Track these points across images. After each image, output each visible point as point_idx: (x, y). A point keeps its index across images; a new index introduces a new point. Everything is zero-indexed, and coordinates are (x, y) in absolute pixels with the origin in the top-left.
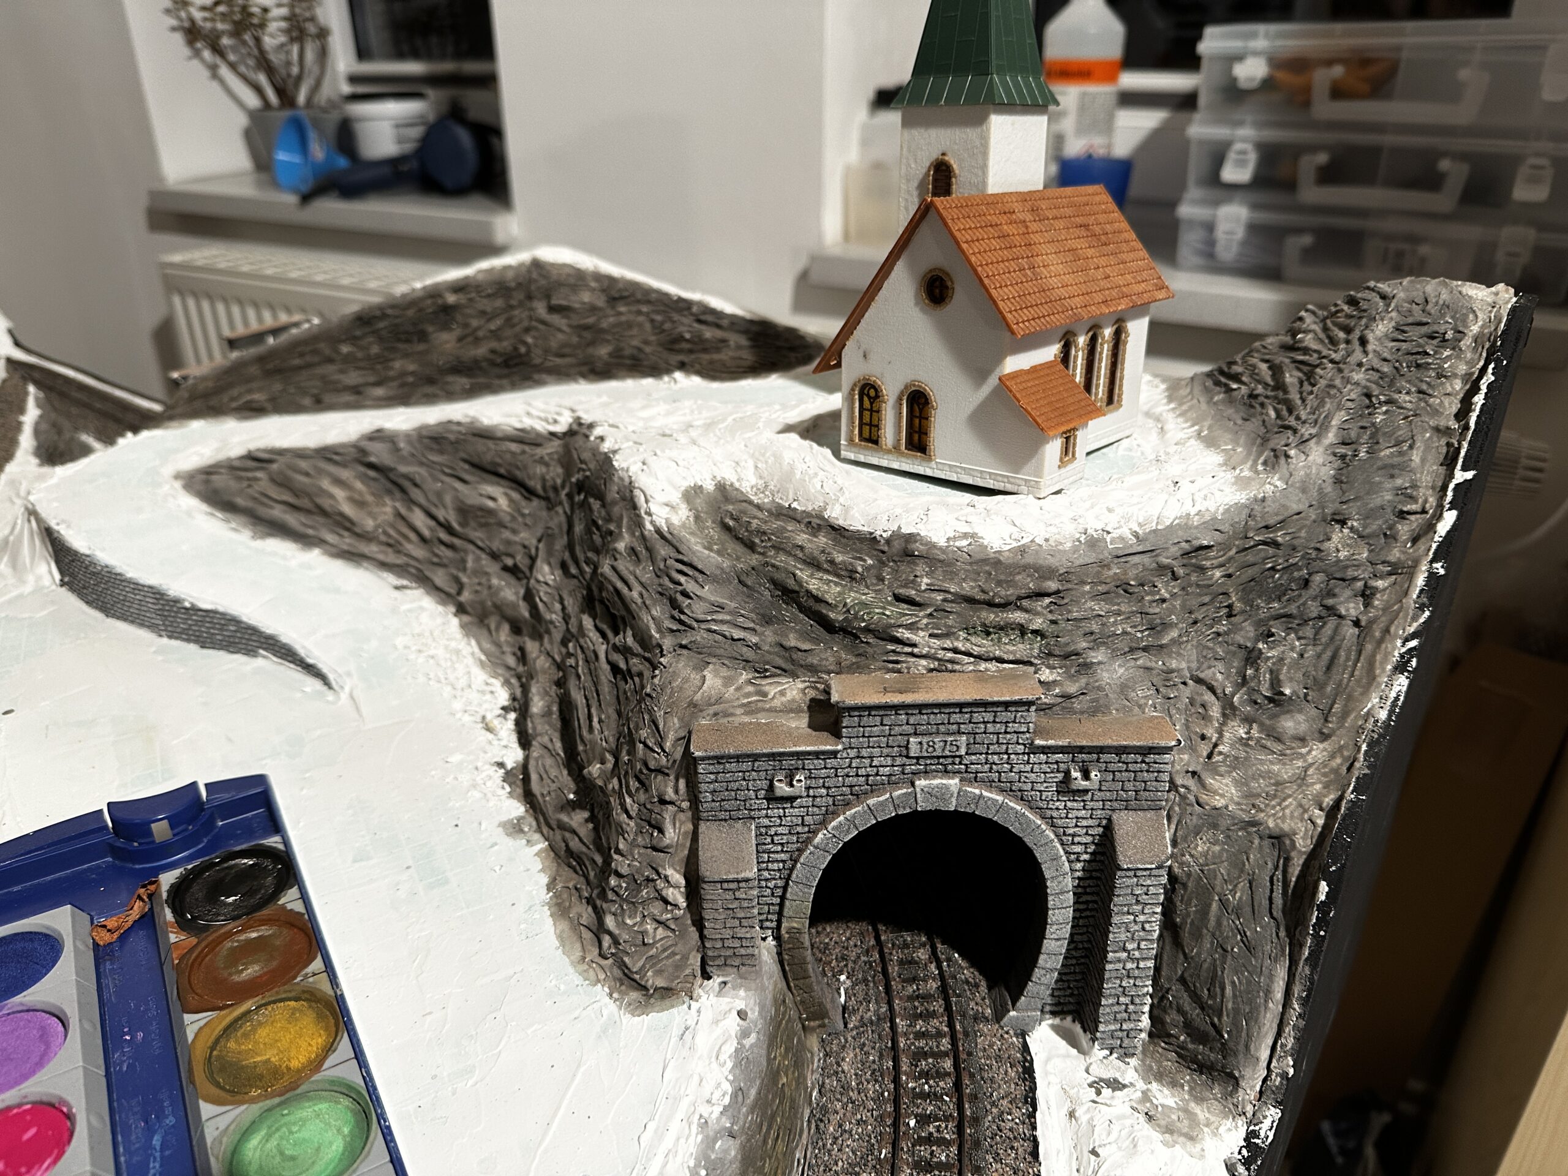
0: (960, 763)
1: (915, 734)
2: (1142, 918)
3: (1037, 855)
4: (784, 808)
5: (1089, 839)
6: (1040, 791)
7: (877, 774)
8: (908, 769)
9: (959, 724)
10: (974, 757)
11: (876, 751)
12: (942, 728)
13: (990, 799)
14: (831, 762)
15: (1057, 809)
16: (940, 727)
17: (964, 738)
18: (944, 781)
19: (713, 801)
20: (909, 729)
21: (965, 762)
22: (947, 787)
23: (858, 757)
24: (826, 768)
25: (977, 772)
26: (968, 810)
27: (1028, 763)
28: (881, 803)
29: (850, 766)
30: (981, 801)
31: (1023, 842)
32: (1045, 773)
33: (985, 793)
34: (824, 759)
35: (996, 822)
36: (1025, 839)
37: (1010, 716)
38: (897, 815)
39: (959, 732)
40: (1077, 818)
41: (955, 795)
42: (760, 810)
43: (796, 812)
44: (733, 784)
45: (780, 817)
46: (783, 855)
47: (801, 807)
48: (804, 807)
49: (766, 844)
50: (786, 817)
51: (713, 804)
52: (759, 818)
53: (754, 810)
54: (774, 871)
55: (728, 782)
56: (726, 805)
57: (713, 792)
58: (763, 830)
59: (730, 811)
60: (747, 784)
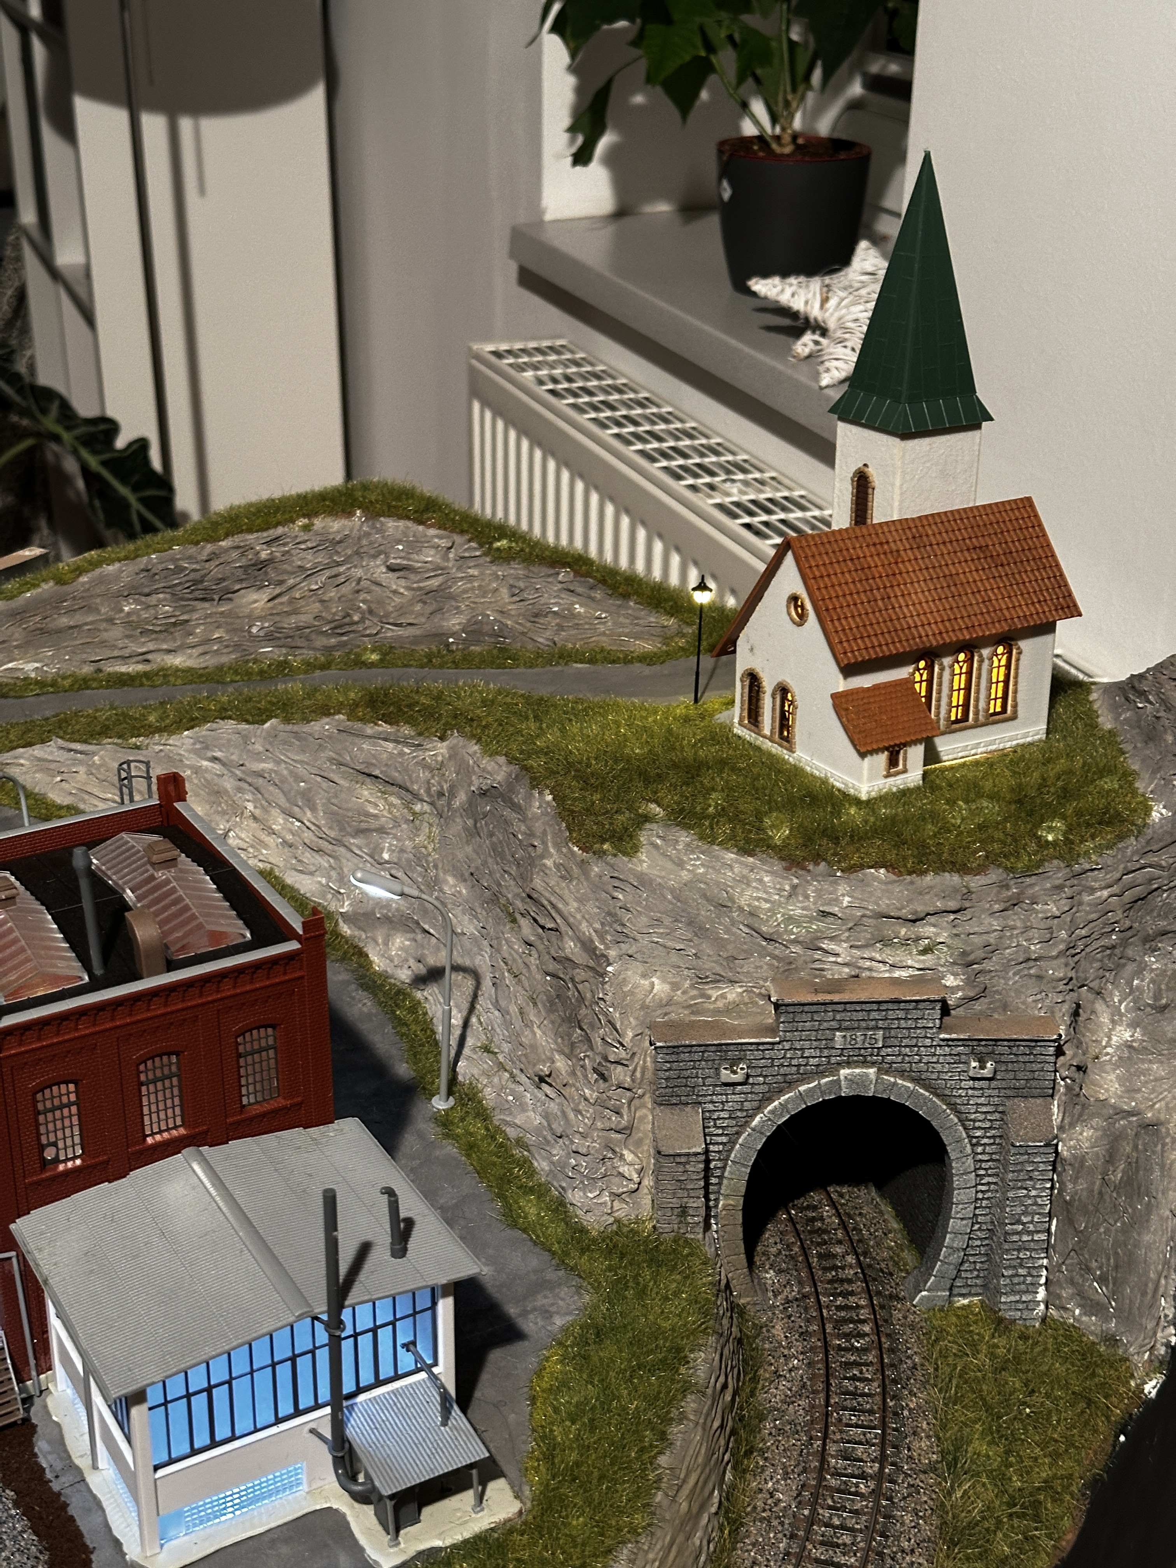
0: (878, 1055)
1: (838, 1029)
2: (1034, 1193)
3: (944, 1138)
4: (727, 1095)
5: (988, 1124)
6: (945, 1080)
7: (807, 1064)
8: (833, 1060)
9: (877, 1020)
10: (889, 1049)
11: (807, 1044)
12: (863, 1024)
13: (903, 1086)
14: (769, 1054)
15: (961, 1097)
16: (861, 1022)
17: (881, 1032)
18: (864, 1071)
19: (667, 1087)
20: (834, 1024)
21: (882, 1053)
22: (867, 1075)
23: (792, 1049)
24: (764, 1058)
25: (892, 1063)
26: (885, 1096)
27: (935, 1055)
28: (810, 1089)
29: (784, 1057)
30: (896, 1089)
31: (932, 1125)
32: (949, 1064)
33: (900, 1082)
34: (761, 1050)
35: (908, 1107)
37: (919, 1014)
38: (823, 1100)
39: (877, 1028)
40: (977, 1104)
41: (874, 1083)
42: (705, 1096)
43: (737, 1098)
44: (684, 1072)
45: (722, 1103)
46: (723, 1137)
47: (742, 1094)
48: (744, 1093)
49: (709, 1127)
50: (728, 1102)
51: (667, 1090)
52: (705, 1103)
53: (701, 1096)
54: (715, 1152)
55: (681, 1070)
56: (678, 1091)
57: (668, 1079)
58: (708, 1114)
59: (681, 1096)
60: (697, 1072)
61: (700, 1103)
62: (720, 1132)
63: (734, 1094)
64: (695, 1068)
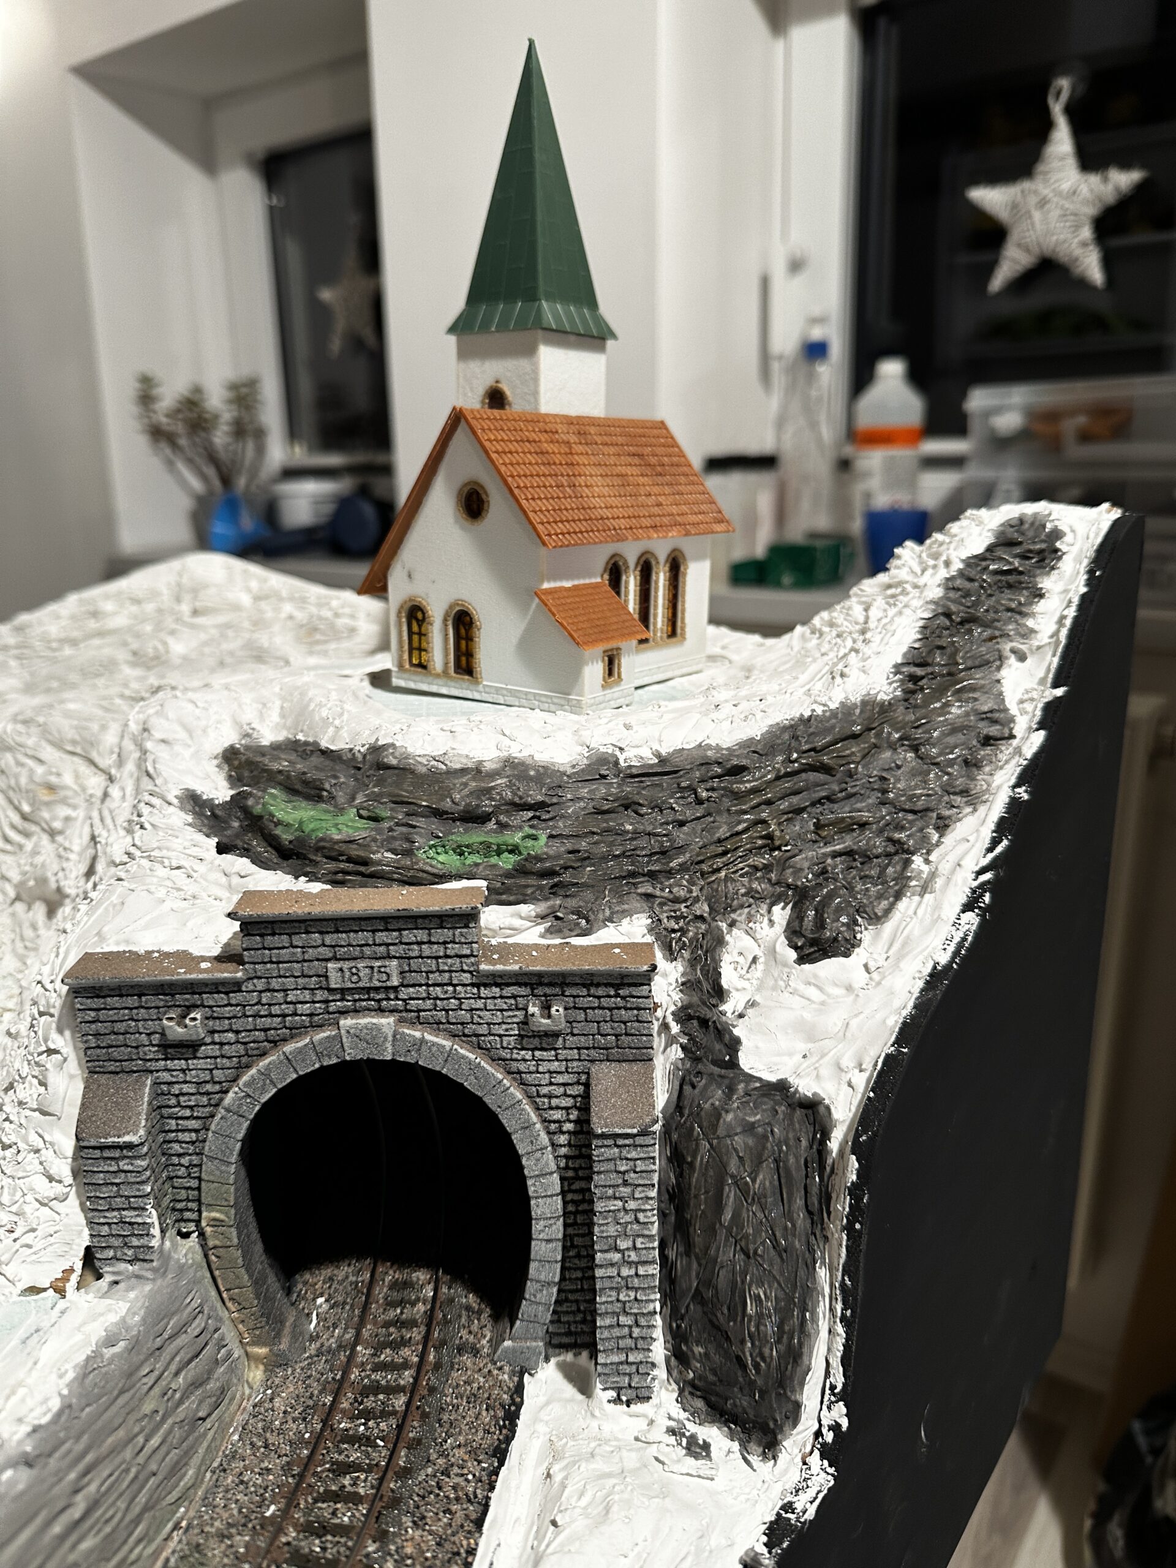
0: (397, 999)
1: (335, 958)
2: (632, 1205)
3: (504, 1121)
4: (187, 1059)
5: (568, 1102)
6: (500, 1036)
7: (295, 1014)
8: (333, 1007)
9: (388, 945)
10: (411, 990)
11: (289, 982)
12: (367, 951)
13: (434, 1044)
14: (235, 998)
15: (525, 1060)
16: (364, 949)
17: (395, 963)
18: (374, 1021)
19: (98, 1047)
20: (326, 952)
21: (402, 996)
22: (378, 1028)
23: (269, 990)
24: (229, 1005)
25: (419, 1011)
26: (409, 1060)
27: (480, 998)
28: (300, 1051)
29: (259, 1003)
30: (424, 1048)
31: (484, 1103)
32: (502, 1010)
33: (428, 1037)
34: (226, 993)
35: (446, 1076)
36: (487, 1100)
37: (447, 933)
38: (322, 1067)
39: (389, 957)
40: (550, 1072)
41: (390, 1038)
42: (157, 1060)
43: (201, 1063)
44: (119, 1025)
45: (183, 1071)
46: (194, 1122)
47: (207, 1057)
48: (210, 1057)
49: (171, 1107)
50: (190, 1070)
51: (99, 1051)
52: (157, 1071)
53: (150, 1060)
54: (187, 1143)
55: (113, 1022)
56: (115, 1053)
57: (97, 1035)
58: (165, 1088)
59: (121, 1061)
60: (136, 1026)
61: (151, 1072)
62: (188, 1113)
63: (196, 1058)
64: (132, 1019)
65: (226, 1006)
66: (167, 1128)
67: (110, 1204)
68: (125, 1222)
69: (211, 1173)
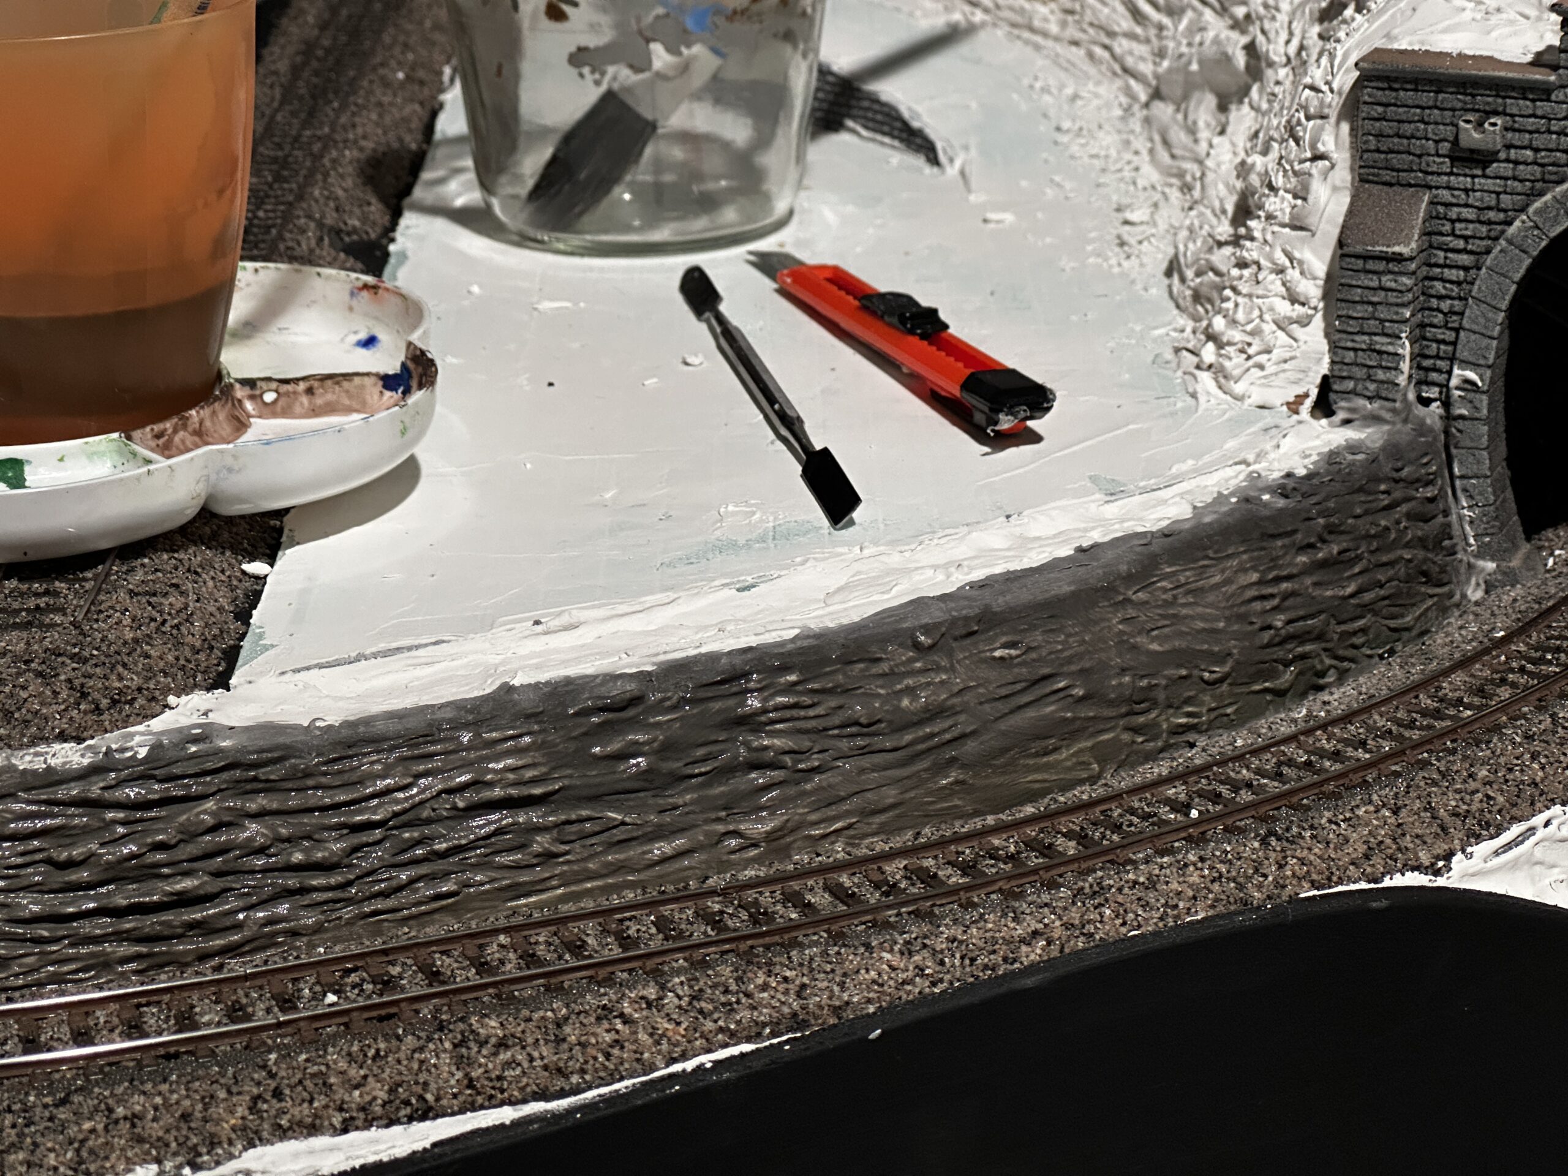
4: (1473, 177)
14: (1543, 107)
19: (1378, 151)
24: (1534, 116)
34: (1533, 101)
42: (1439, 174)
43: (1489, 184)
44: (1406, 126)
45: (1466, 191)
46: (1465, 257)
47: (1496, 178)
48: (1500, 178)
49: (1442, 234)
50: (1474, 191)
51: (1376, 155)
52: (1437, 188)
53: (1432, 173)
54: (1452, 282)
55: (1399, 121)
56: (1395, 160)
57: (1379, 135)
58: (1441, 209)
59: (1398, 171)
60: (1426, 130)
61: (1430, 188)
62: (1461, 244)
63: (1484, 176)
64: (1422, 121)
65: (1530, 116)
66: (1433, 261)
67: (1362, 326)
68: (1374, 351)
69: (1474, 321)
